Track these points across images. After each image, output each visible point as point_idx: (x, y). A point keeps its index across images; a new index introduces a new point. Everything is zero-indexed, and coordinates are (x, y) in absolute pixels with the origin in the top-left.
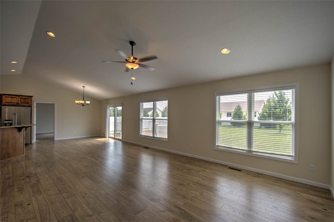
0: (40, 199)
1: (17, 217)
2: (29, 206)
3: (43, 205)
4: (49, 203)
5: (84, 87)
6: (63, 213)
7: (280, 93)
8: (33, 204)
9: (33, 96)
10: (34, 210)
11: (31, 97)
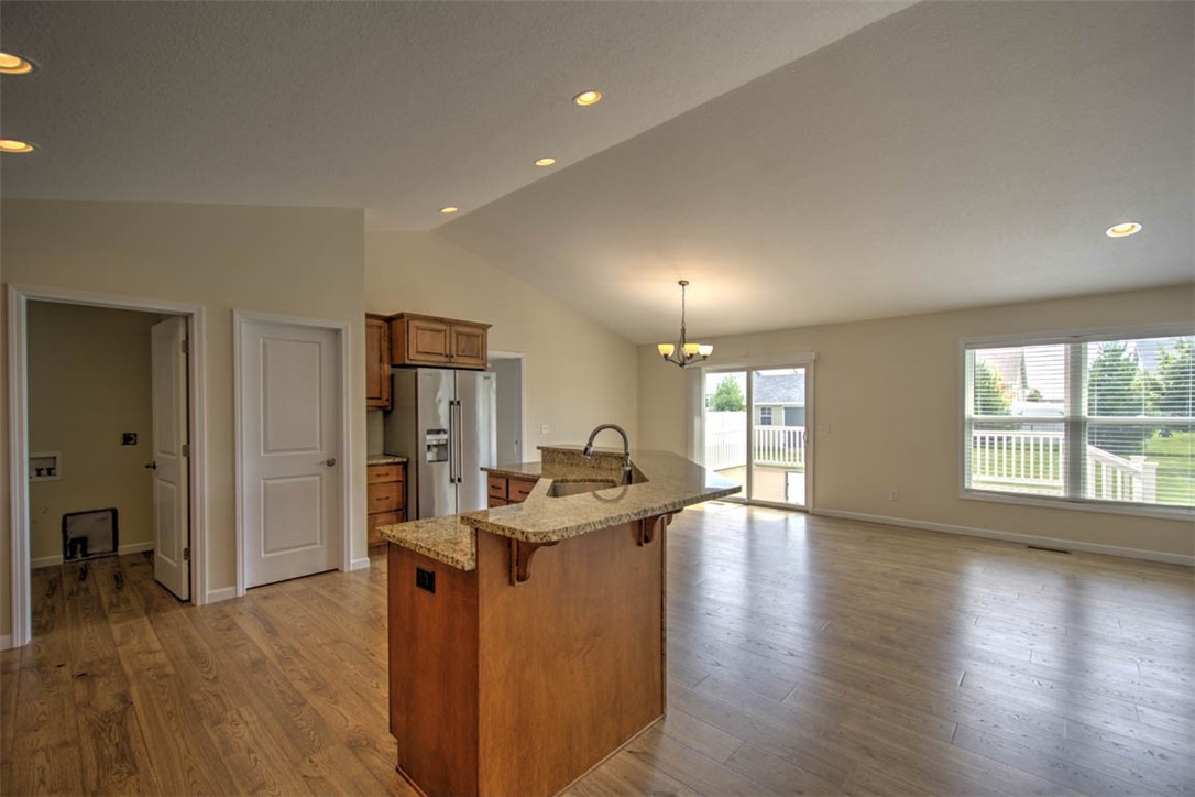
5: (683, 283)
9: (490, 326)
11: (485, 327)
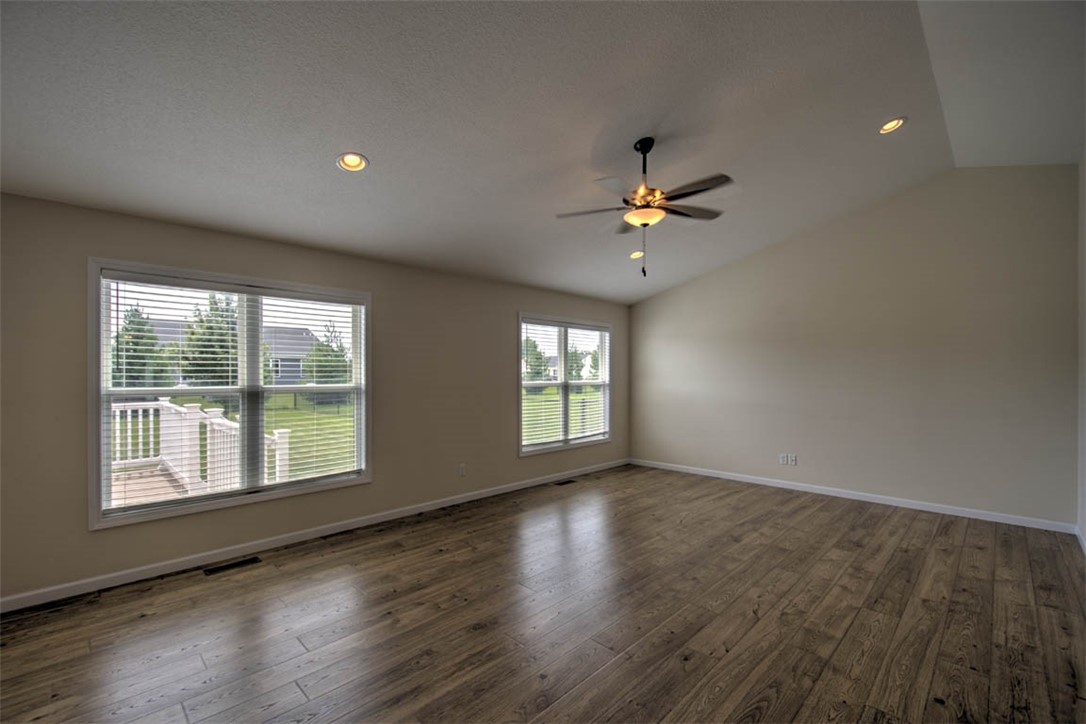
0: (898, 693)
1: (986, 689)
2: (940, 696)
3: (904, 667)
4: (885, 663)
6: (878, 621)
7: (227, 299)
8: (929, 693)
10: (934, 673)
